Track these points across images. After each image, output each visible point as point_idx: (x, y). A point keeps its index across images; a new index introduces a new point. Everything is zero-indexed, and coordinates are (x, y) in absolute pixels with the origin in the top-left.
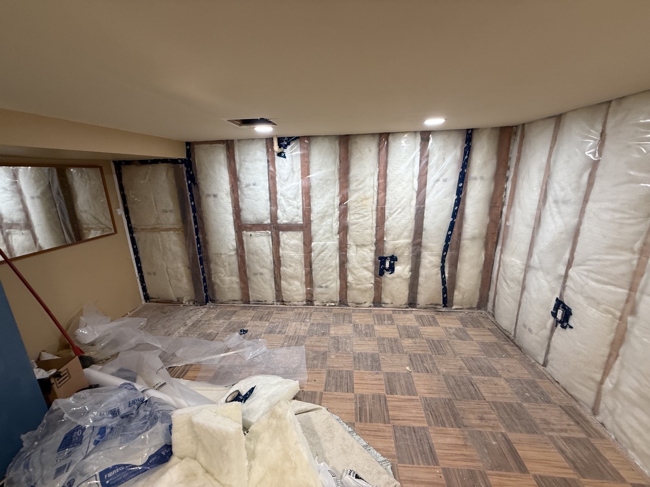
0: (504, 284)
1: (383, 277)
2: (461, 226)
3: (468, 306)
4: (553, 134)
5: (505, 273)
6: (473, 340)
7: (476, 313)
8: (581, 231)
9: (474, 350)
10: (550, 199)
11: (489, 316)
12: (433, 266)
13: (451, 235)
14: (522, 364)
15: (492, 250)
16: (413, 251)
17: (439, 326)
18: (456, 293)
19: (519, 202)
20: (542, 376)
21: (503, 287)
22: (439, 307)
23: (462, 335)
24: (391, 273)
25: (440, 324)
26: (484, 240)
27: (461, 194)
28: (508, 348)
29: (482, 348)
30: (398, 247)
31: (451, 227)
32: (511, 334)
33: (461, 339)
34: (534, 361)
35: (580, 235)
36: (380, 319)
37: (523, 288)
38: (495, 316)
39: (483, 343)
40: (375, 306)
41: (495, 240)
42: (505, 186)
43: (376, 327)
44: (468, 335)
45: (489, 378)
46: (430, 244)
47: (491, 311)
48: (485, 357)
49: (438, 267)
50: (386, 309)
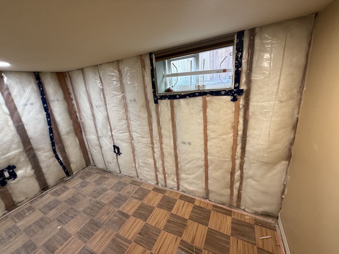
0: (93, 149)
1: (7, 187)
2: (57, 129)
3: (82, 168)
4: (83, 77)
5: (91, 144)
6: (90, 183)
7: (87, 169)
8: (109, 116)
9: (93, 187)
10: (94, 106)
11: (93, 167)
12: (49, 158)
13: (53, 136)
14: (113, 178)
15: (81, 136)
16: (28, 156)
17: (70, 189)
18: (72, 165)
19: (83, 110)
20: (121, 177)
21: (93, 151)
22: (65, 179)
23: (84, 185)
24: (14, 179)
25: (70, 187)
26: (74, 132)
27: (48, 111)
28: (106, 175)
29: (96, 183)
30: (12, 158)
31: (51, 131)
32: (105, 169)
33: (84, 186)
34: (117, 174)
35: (110, 118)
36: (21, 216)
37: (101, 147)
38: (96, 165)
39: (96, 181)
40: (10, 211)
41: (80, 131)
42: (73, 103)
43: (18, 224)
44: (87, 182)
45: (104, 194)
46: (40, 146)
47: (93, 164)
48: (99, 186)
49: (53, 157)
50: (23, 205)
